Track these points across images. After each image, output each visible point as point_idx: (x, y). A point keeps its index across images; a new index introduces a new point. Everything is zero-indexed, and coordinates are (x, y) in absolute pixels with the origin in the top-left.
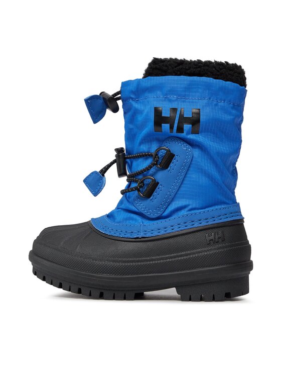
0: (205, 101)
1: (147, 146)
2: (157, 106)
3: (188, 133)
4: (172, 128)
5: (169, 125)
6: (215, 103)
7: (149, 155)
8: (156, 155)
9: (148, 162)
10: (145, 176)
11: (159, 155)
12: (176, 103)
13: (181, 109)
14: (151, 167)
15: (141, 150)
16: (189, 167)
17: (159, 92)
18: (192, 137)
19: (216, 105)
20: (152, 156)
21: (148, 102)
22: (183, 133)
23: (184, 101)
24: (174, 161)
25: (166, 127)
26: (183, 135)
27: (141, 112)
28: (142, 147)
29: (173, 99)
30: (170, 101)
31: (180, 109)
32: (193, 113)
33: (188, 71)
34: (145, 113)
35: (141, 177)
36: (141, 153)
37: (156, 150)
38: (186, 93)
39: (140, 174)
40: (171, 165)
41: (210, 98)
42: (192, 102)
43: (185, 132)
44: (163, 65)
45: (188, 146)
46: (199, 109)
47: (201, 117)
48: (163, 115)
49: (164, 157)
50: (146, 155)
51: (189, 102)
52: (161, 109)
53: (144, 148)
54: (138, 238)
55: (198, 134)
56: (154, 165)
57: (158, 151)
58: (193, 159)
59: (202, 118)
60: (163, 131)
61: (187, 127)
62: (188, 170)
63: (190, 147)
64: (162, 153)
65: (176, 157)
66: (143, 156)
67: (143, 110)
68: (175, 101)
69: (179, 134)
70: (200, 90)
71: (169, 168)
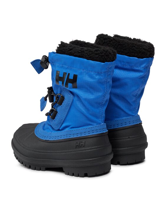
4: (63, 83)
13: (68, 74)
26: (68, 89)
33: (74, 54)
41: (84, 70)
43: (69, 87)
44: (63, 49)
46: (77, 75)
48: (60, 76)
52: (59, 72)
54: (46, 140)
55: (77, 88)
65: (65, 99)
69: (66, 88)
71: (62, 105)
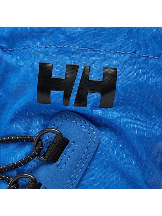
0: (127, 56)
1: (24, 125)
2: (45, 60)
3: (93, 108)
4: (67, 96)
5: (63, 92)
6: (143, 59)
7: (27, 140)
8: (39, 140)
9: (25, 151)
10: (20, 173)
11: (44, 140)
12: (78, 57)
13: (86, 67)
14: (29, 160)
15: (13, 132)
16: (92, 159)
17: (49, 40)
18: (99, 113)
19: (145, 62)
20: (32, 141)
21: (30, 54)
22: (86, 106)
23: (90, 55)
24: (66, 150)
25: (57, 95)
26: (86, 109)
27: (16, 69)
28: (14, 126)
29: (74, 50)
30: (68, 53)
31: (83, 67)
32: (104, 74)
34: (23, 71)
35: (13, 173)
36: (13, 136)
37: (39, 133)
38: (96, 43)
39: (12, 169)
40: (63, 156)
41: (135, 52)
42: (105, 57)
43: (89, 105)
45: (93, 127)
46: (116, 69)
47: (118, 81)
48: (54, 76)
49: (51, 144)
50: (22, 140)
51: (100, 56)
52: (51, 65)
53: (18, 128)
55: (111, 107)
56: (34, 156)
57: (42, 134)
58: (99, 147)
59: (120, 83)
60: (52, 102)
61: (93, 97)
62: (90, 164)
63: (95, 128)
64: (48, 137)
65: (71, 144)
66: (17, 141)
67: (21, 67)
68: (77, 53)
69: (79, 108)
70: (119, 39)
71: (58, 162)
